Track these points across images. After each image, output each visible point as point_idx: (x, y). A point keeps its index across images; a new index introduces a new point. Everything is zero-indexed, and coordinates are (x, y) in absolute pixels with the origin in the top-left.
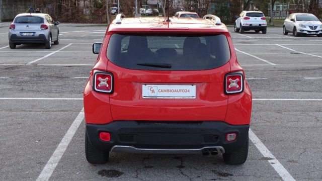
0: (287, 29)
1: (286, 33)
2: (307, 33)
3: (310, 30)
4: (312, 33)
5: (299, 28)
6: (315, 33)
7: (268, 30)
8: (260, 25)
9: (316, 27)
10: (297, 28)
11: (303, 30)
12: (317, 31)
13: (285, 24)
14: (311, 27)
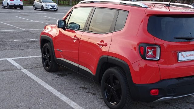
0: (36, 7)
1: (35, 9)
2: (50, 9)
3: (51, 7)
4: (53, 9)
5: (45, 7)
6: (54, 9)
7: (24, 7)
8: (20, 4)
9: (54, 6)
10: (44, 7)
11: (48, 8)
12: (55, 9)
13: (34, 4)
14: (52, 6)
